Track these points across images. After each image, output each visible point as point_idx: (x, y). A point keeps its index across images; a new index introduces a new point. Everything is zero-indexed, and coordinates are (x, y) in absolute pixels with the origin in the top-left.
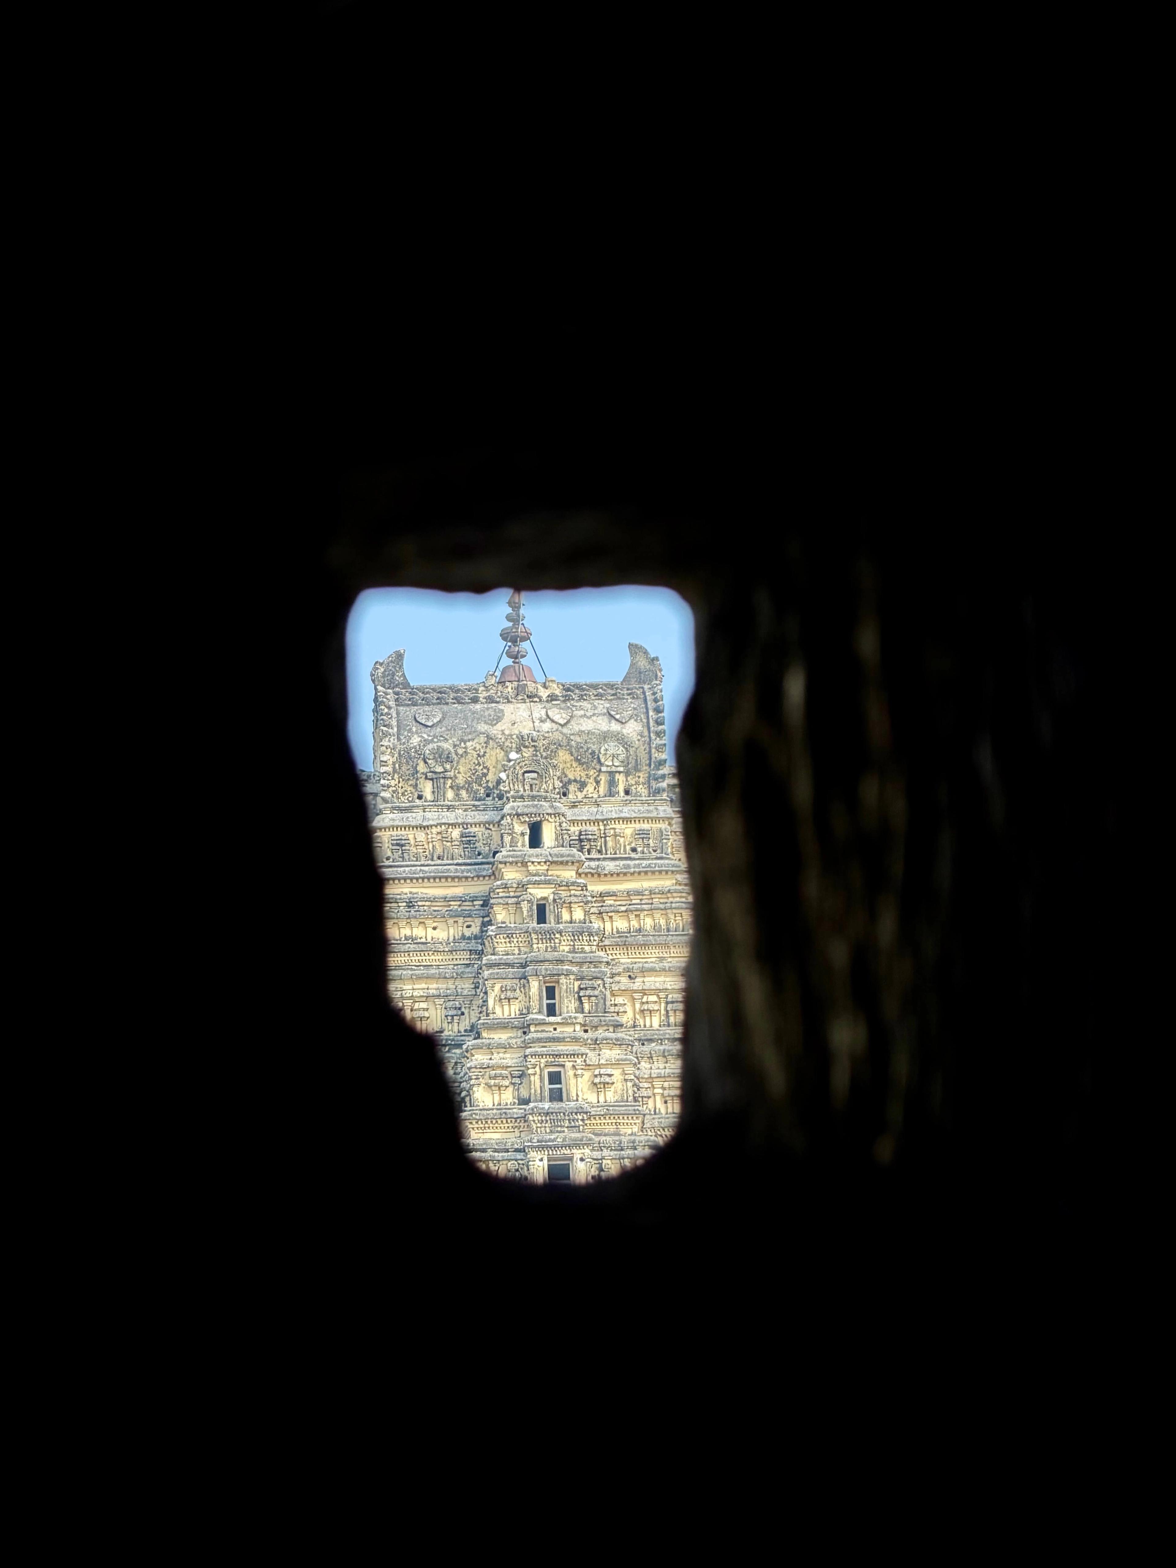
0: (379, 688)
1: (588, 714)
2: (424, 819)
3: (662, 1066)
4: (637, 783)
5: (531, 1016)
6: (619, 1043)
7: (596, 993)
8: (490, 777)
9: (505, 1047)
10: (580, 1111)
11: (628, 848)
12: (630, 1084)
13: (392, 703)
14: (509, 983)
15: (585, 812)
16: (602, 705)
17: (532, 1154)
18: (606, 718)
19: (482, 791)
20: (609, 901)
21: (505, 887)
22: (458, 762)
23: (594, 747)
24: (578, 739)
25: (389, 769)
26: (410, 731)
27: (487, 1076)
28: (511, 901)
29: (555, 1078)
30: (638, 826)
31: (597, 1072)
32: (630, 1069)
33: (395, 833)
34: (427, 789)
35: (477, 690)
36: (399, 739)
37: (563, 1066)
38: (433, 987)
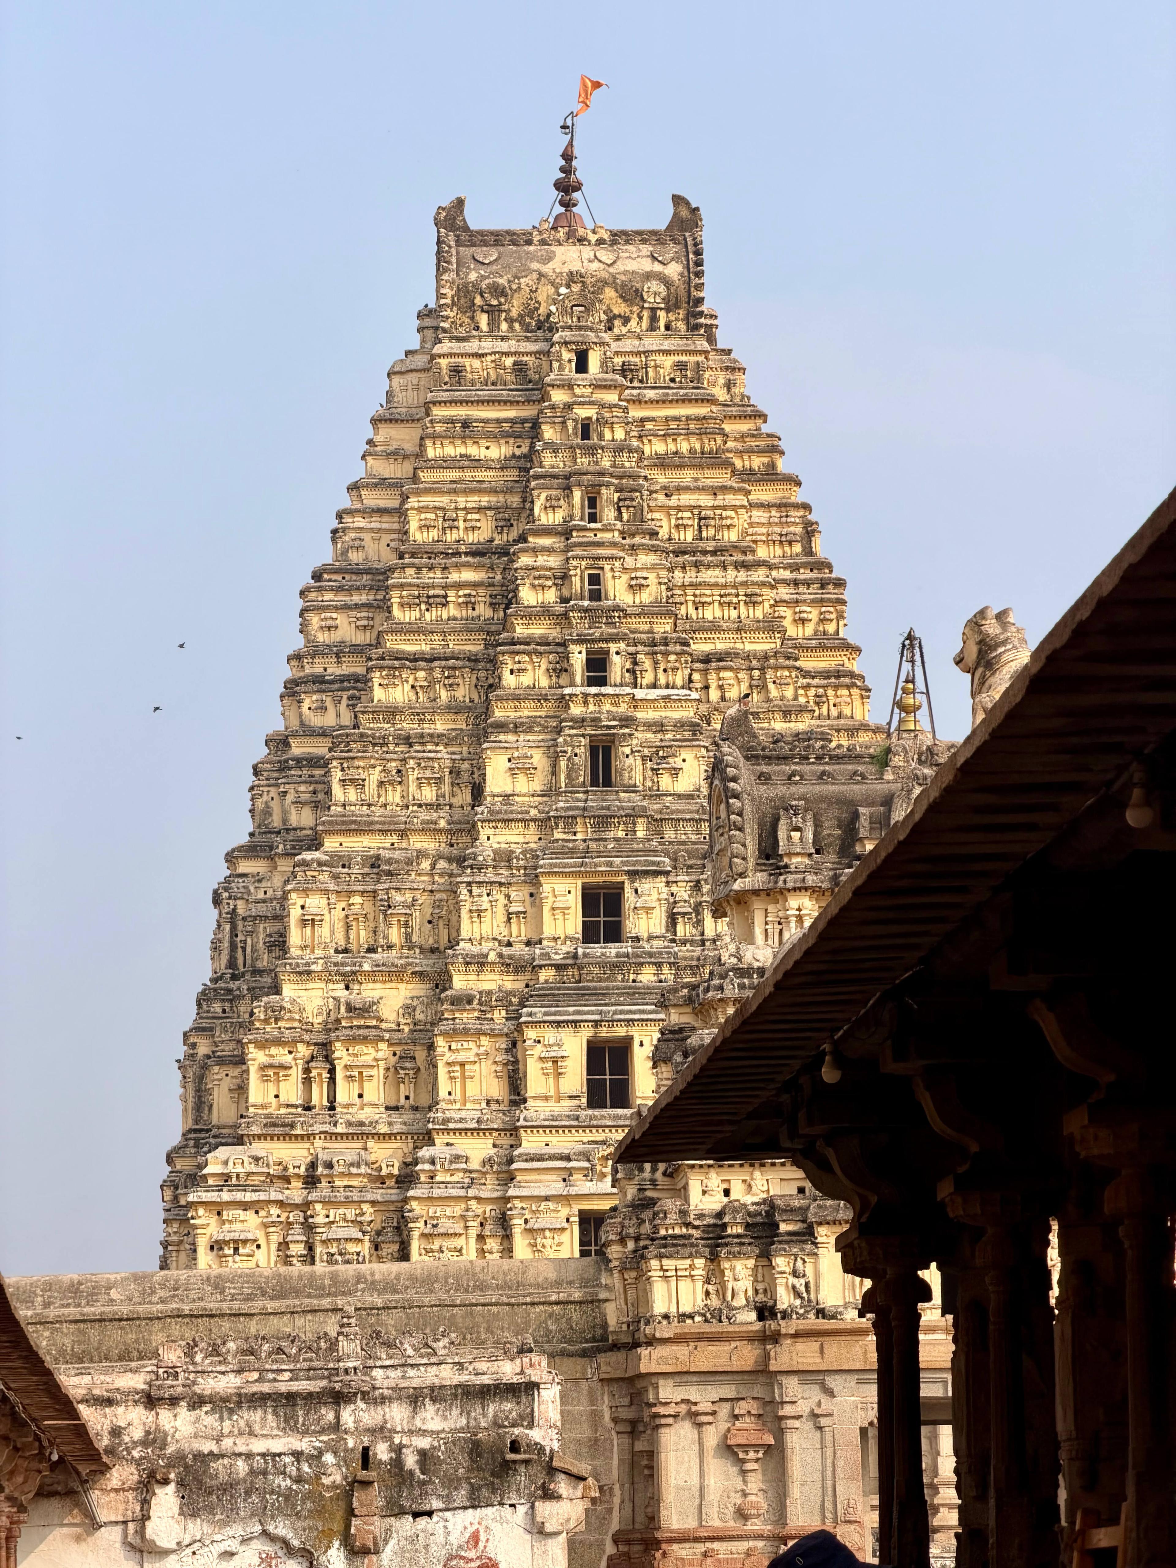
0: (442, 230)
1: (633, 256)
2: (480, 347)
3: (694, 574)
4: (677, 319)
5: (574, 523)
6: (654, 549)
7: (634, 503)
8: (542, 310)
9: (549, 550)
10: (617, 608)
11: (667, 378)
12: (664, 587)
13: (453, 243)
14: (554, 493)
15: (628, 345)
16: (646, 249)
17: (573, 647)
18: (649, 260)
19: (534, 324)
20: (649, 426)
21: (553, 407)
22: (512, 297)
23: (638, 285)
24: (623, 278)
25: (448, 301)
26: (468, 268)
27: (531, 577)
28: (557, 420)
29: (595, 579)
30: (677, 358)
31: (633, 575)
32: (664, 573)
33: (452, 360)
34: (483, 320)
35: (531, 234)
36: (458, 275)
37: (602, 568)
38: (485, 500)
